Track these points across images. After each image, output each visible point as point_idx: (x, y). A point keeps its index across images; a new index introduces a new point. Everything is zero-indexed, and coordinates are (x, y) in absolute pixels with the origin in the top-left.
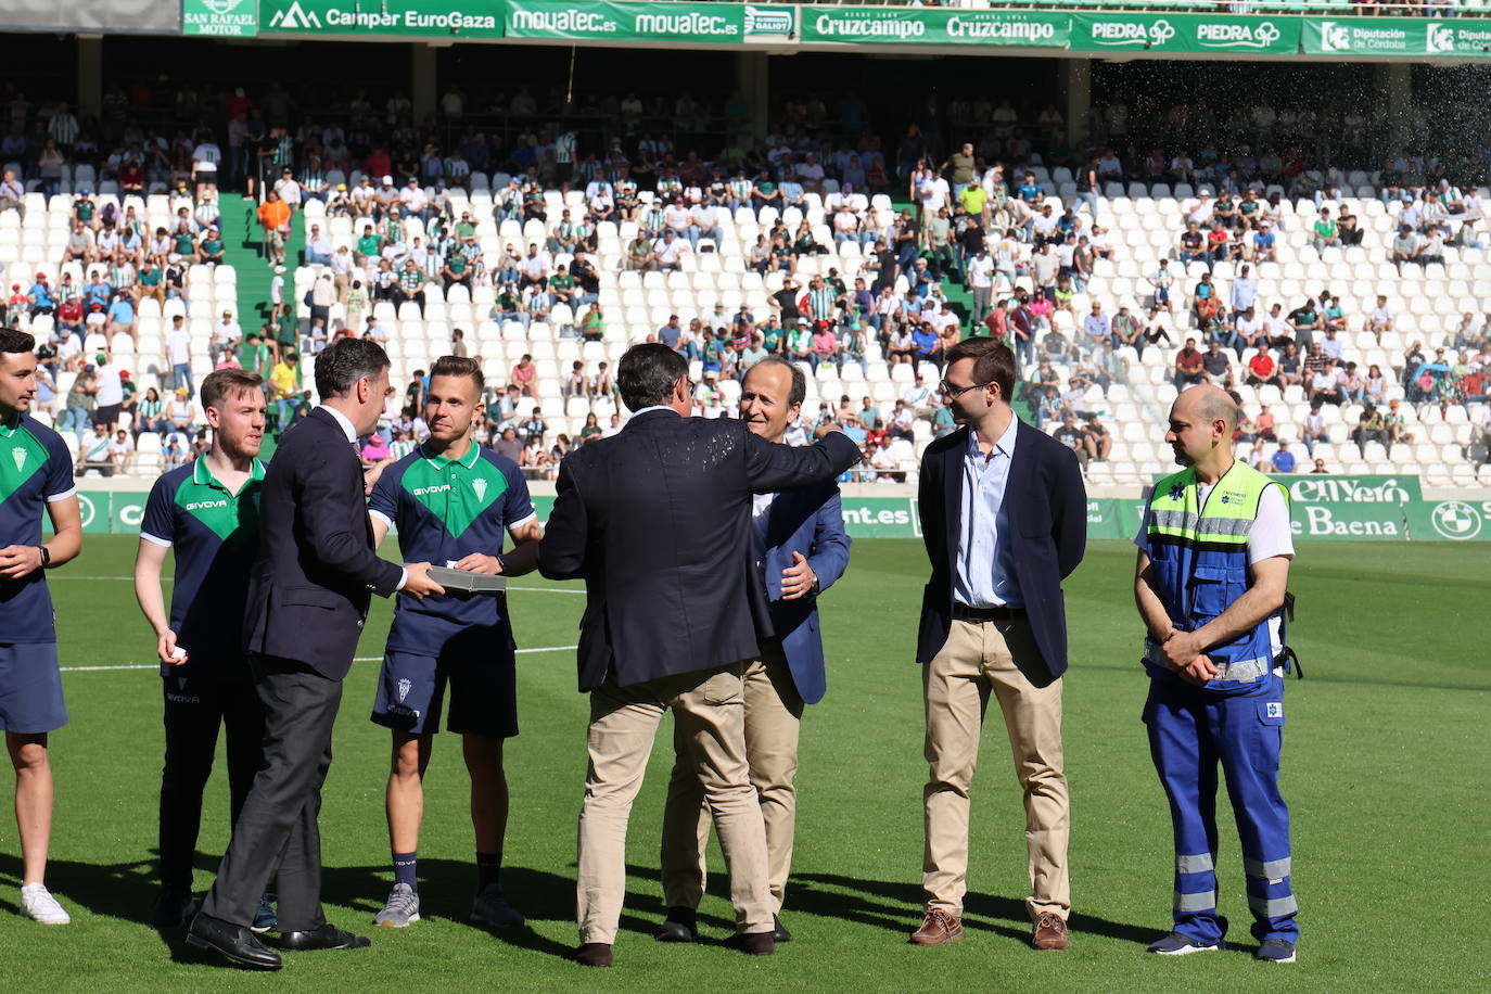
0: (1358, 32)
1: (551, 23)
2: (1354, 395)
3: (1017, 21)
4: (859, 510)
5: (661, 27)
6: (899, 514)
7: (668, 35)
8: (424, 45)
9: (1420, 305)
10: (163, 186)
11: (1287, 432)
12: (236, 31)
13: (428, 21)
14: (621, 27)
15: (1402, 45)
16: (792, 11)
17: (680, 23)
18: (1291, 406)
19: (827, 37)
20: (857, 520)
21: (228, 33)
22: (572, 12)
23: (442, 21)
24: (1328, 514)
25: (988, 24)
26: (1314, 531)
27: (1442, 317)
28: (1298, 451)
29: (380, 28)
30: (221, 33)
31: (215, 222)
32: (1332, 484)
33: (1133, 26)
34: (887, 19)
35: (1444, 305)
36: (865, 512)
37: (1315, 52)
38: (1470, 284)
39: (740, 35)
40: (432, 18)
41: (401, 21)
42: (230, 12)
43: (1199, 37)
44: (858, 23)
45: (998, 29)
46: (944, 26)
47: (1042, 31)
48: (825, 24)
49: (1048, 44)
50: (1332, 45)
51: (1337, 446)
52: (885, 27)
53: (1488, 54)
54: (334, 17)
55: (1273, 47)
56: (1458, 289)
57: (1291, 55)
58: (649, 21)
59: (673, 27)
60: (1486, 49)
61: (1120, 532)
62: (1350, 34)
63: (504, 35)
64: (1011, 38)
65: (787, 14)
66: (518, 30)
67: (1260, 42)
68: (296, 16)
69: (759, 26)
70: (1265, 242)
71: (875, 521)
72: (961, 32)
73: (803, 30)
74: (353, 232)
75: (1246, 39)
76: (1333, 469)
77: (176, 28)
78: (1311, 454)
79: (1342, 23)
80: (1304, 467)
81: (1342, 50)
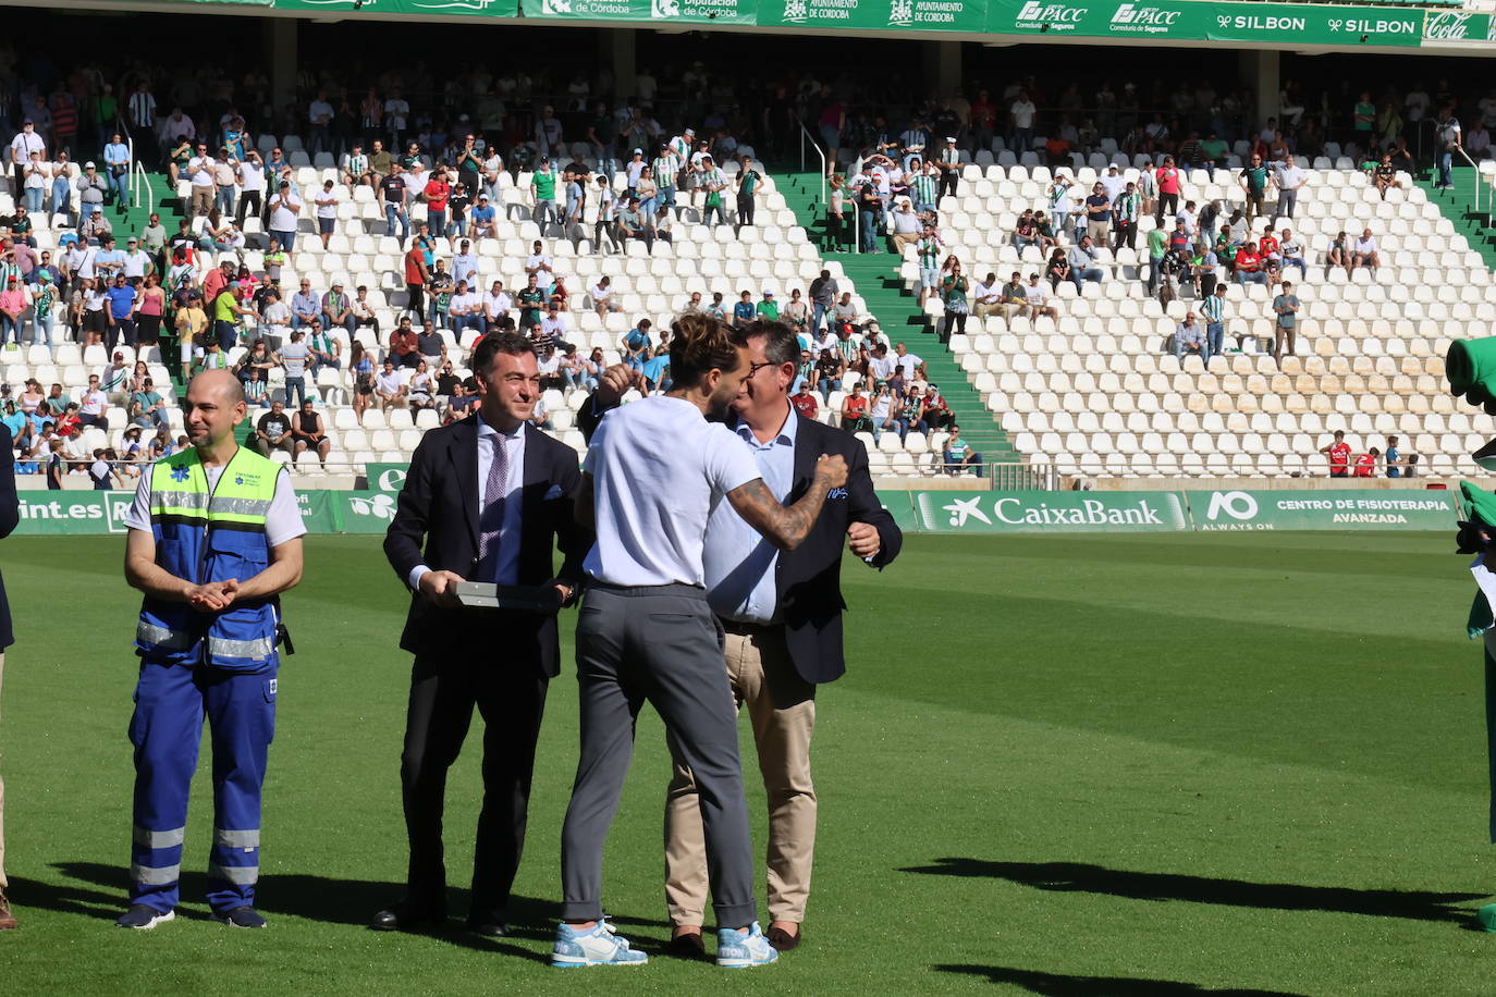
2: (577, 378)
4: (47, 504)
6: (91, 508)
9: (646, 285)
15: (626, 10)
20: (45, 515)
27: (669, 297)
35: (671, 285)
36: (54, 507)
37: (535, 15)
38: (698, 262)
50: (553, 8)
53: (714, 21)
55: (491, 9)
56: (685, 267)
57: (510, 18)
60: (713, 16)
61: (332, 527)
70: (483, 216)
71: (66, 516)
81: (563, 13)
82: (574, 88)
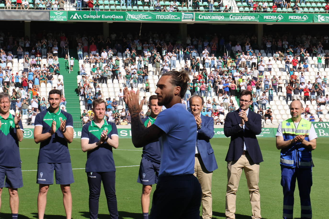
0: (327, 17)
1: (136, 17)
3: (246, 15)
5: (162, 18)
7: (164, 20)
8: (106, 23)
10: (45, 56)
11: (313, 112)
12: (62, 20)
13: (107, 17)
14: (153, 18)
16: (193, 14)
17: (167, 17)
18: (313, 106)
19: (201, 20)
21: (60, 20)
22: (141, 14)
23: (111, 17)
24: (324, 131)
25: (239, 16)
26: (320, 135)
28: (316, 116)
29: (96, 19)
30: (59, 20)
31: (58, 65)
32: (324, 124)
33: (274, 16)
34: (215, 15)
37: (316, 22)
39: (181, 20)
40: (108, 16)
41: (101, 17)
42: (61, 15)
43: (289, 19)
44: (208, 16)
45: (241, 17)
46: (229, 17)
47: (252, 18)
48: (201, 17)
49: (254, 21)
50: (321, 20)
51: (325, 115)
52: (215, 17)
54: (85, 16)
55: (307, 21)
57: (311, 23)
58: (159, 16)
59: (165, 18)
62: (325, 17)
63: (125, 20)
64: (245, 19)
65: (192, 14)
66: (128, 19)
67: (304, 20)
68: (76, 16)
69: (185, 17)
70: (306, 67)
72: (233, 18)
73: (195, 18)
74: (90, 67)
75: (300, 19)
76: (324, 120)
77: (48, 19)
78: (319, 117)
79: (323, 15)
80: (317, 120)
81: (323, 21)
82: (325, 38)
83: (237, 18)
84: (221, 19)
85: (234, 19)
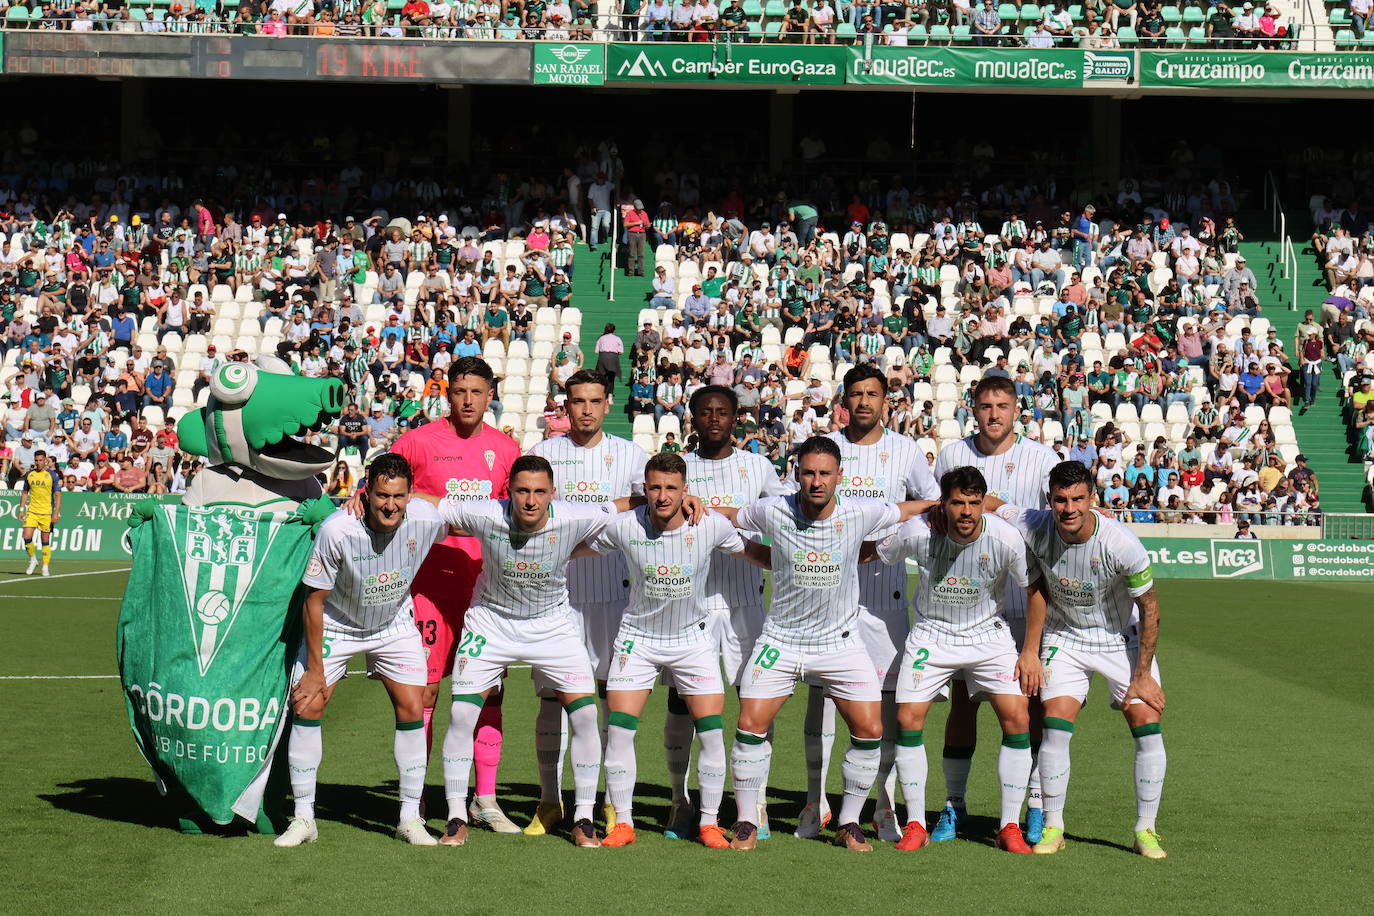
1: (891, 70)
3: (1359, 64)
4: (1158, 550)
5: (1000, 73)
6: (1198, 554)
7: (1006, 80)
12: (584, 81)
13: (771, 69)
14: (960, 73)
16: (1131, 56)
17: (1019, 69)
19: (1166, 82)
21: (576, 83)
22: (912, 59)
23: (784, 69)
25: (1330, 67)
29: (724, 75)
30: (570, 82)
34: (1227, 63)
36: (1164, 552)
39: (1080, 80)
40: (774, 66)
41: (745, 69)
42: (578, 62)
44: (1198, 67)
45: (1340, 72)
46: (1286, 69)
48: (1165, 68)
52: (1225, 71)
54: (679, 66)
58: (989, 67)
59: (1012, 72)
63: (845, 83)
64: (1353, 80)
65: (1127, 59)
66: (858, 77)
68: (642, 65)
69: (1098, 71)
71: (1174, 561)
72: (1302, 75)
73: (1142, 74)
77: (527, 78)
83: (1320, 72)
84: (1249, 77)
85: (1308, 78)
